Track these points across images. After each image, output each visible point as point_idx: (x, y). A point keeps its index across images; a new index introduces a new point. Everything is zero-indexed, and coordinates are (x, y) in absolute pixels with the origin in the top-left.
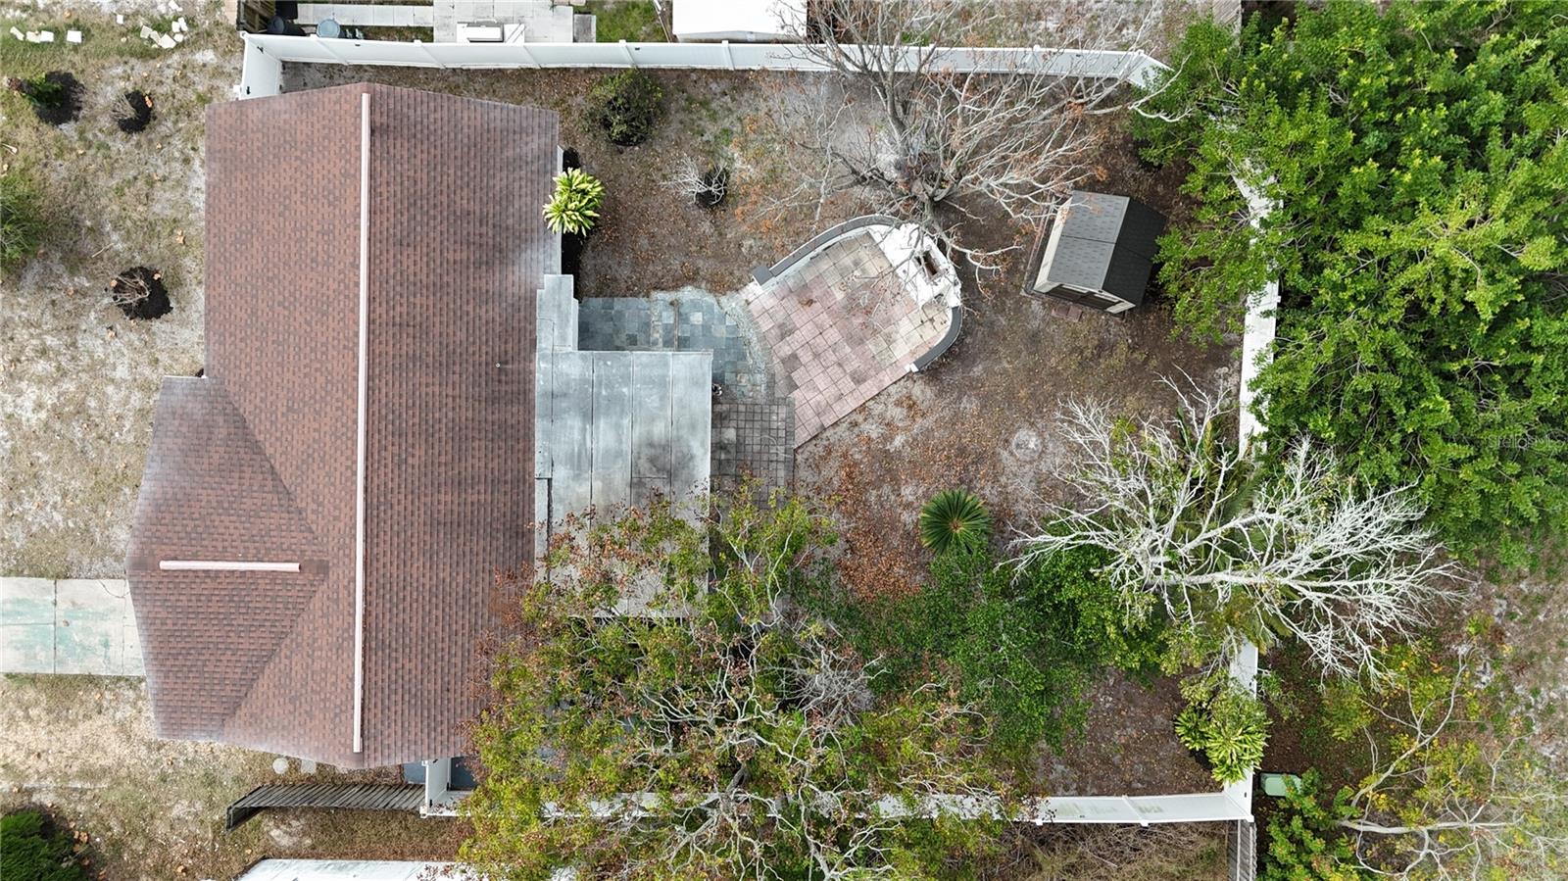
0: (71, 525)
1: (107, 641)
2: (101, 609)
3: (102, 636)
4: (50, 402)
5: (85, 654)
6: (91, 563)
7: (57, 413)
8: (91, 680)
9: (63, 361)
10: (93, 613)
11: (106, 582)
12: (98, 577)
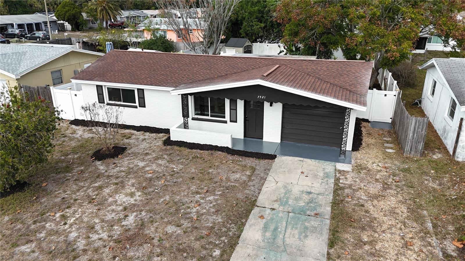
0: (219, 193)
1: (307, 192)
2: (283, 191)
3: (302, 194)
4: (133, 190)
5: (316, 203)
6: (250, 190)
7: (142, 189)
8: (337, 203)
9: (114, 181)
10: (285, 194)
11: (265, 187)
12: (260, 190)
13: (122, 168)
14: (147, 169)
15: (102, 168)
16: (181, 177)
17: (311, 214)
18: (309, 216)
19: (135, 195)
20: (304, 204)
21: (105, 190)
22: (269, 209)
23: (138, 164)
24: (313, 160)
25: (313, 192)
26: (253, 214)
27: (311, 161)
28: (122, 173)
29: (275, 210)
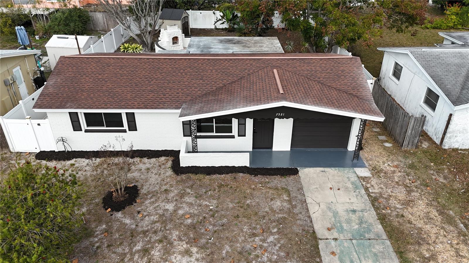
0: (275, 230)
1: (352, 211)
2: (331, 214)
3: (349, 214)
4: (185, 246)
5: (366, 222)
6: (300, 219)
7: (193, 242)
8: (383, 219)
9: (155, 238)
10: (335, 218)
11: (311, 212)
12: (309, 217)
13: (152, 217)
14: (181, 212)
15: (128, 221)
16: (225, 216)
17: (370, 237)
18: (370, 239)
19: (192, 252)
20: (357, 226)
21: (153, 252)
22: (332, 240)
23: (167, 207)
24: (332, 168)
25: (356, 209)
26: (322, 249)
27: (332, 169)
28: (157, 224)
29: (338, 240)
